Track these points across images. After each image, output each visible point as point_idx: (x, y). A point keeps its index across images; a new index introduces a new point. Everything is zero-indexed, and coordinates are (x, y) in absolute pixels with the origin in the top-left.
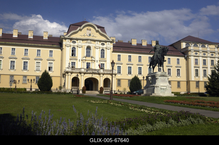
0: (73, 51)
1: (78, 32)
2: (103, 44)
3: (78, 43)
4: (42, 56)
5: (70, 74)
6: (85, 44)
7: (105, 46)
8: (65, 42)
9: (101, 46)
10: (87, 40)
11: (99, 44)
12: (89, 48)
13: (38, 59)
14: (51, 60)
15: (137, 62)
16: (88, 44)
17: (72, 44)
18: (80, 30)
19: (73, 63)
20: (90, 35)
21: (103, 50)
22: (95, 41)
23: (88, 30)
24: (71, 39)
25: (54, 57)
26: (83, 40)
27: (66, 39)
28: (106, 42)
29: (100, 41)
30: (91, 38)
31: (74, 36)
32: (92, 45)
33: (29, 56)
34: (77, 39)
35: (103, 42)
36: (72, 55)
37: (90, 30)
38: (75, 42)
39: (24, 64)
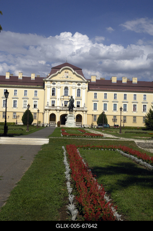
0: (53, 91)
1: (57, 74)
2: (79, 85)
3: (57, 84)
4: (28, 96)
5: (48, 111)
6: (63, 85)
7: (80, 86)
8: (47, 84)
9: (78, 86)
10: (65, 81)
11: (75, 85)
12: (66, 88)
13: (25, 98)
14: (36, 99)
16: (66, 85)
17: (52, 85)
18: (59, 73)
19: (53, 102)
20: (67, 77)
21: (79, 90)
22: (72, 82)
23: (65, 72)
24: (51, 81)
25: (38, 96)
26: (61, 82)
27: (47, 81)
28: (82, 82)
29: (76, 82)
30: (68, 79)
31: (54, 79)
32: (69, 85)
33: (18, 95)
34: (57, 81)
35: (79, 83)
36: (53, 94)
37: (68, 73)
38: (55, 84)
39: (14, 103)
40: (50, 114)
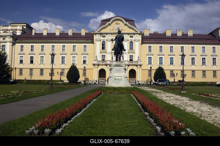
0: (103, 45)
1: (107, 26)
3: (108, 37)
4: (77, 51)
5: (96, 66)
7: (133, 39)
8: (96, 37)
9: (130, 39)
11: (127, 37)
13: (74, 54)
14: (85, 54)
15: (169, 52)
17: (102, 38)
18: (109, 25)
19: (103, 56)
21: (131, 42)
23: (116, 24)
24: (101, 34)
25: (88, 51)
26: (112, 34)
27: (96, 34)
28: (134, 34)
29: (129, 34)
31: (103, 31)
33: (66, 51)
34: (107, 34)
35: (131, 36)
36: (103, 48)
37: (119, 24)
38: (105, 36)
39: (62, 59)
40: (99, 69)
